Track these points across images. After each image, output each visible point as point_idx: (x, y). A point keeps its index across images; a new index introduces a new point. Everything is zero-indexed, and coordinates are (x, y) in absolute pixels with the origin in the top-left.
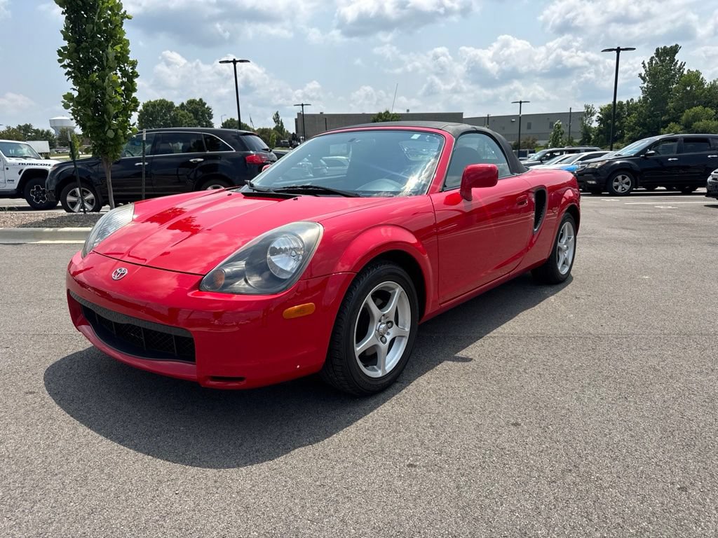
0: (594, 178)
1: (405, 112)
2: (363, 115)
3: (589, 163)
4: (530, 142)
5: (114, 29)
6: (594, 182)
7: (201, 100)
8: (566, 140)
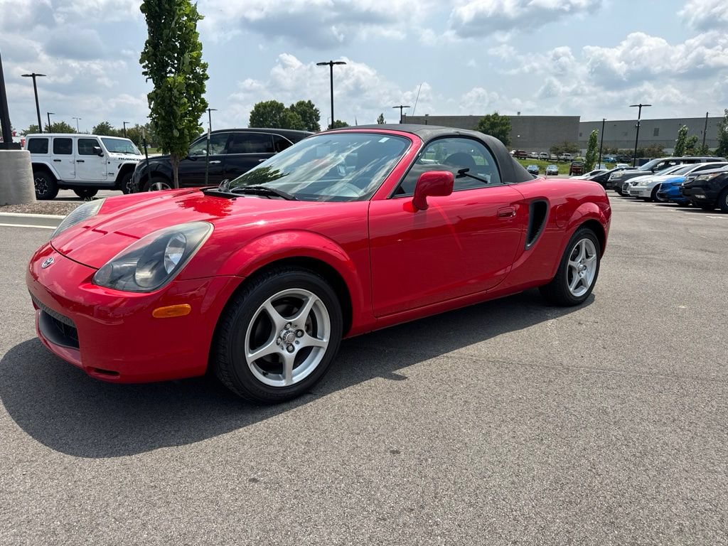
0: (703, 192)
1: (516, 115)
2: (471, 117)
3: (699, 175)
4: (656, 149)
5: (188, 34)
6: (703, 197)
7: (309, 102)
8: (699, 148)
